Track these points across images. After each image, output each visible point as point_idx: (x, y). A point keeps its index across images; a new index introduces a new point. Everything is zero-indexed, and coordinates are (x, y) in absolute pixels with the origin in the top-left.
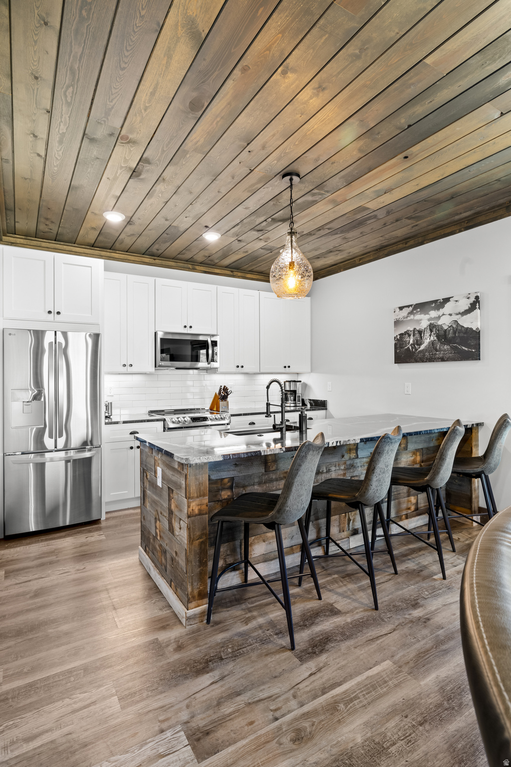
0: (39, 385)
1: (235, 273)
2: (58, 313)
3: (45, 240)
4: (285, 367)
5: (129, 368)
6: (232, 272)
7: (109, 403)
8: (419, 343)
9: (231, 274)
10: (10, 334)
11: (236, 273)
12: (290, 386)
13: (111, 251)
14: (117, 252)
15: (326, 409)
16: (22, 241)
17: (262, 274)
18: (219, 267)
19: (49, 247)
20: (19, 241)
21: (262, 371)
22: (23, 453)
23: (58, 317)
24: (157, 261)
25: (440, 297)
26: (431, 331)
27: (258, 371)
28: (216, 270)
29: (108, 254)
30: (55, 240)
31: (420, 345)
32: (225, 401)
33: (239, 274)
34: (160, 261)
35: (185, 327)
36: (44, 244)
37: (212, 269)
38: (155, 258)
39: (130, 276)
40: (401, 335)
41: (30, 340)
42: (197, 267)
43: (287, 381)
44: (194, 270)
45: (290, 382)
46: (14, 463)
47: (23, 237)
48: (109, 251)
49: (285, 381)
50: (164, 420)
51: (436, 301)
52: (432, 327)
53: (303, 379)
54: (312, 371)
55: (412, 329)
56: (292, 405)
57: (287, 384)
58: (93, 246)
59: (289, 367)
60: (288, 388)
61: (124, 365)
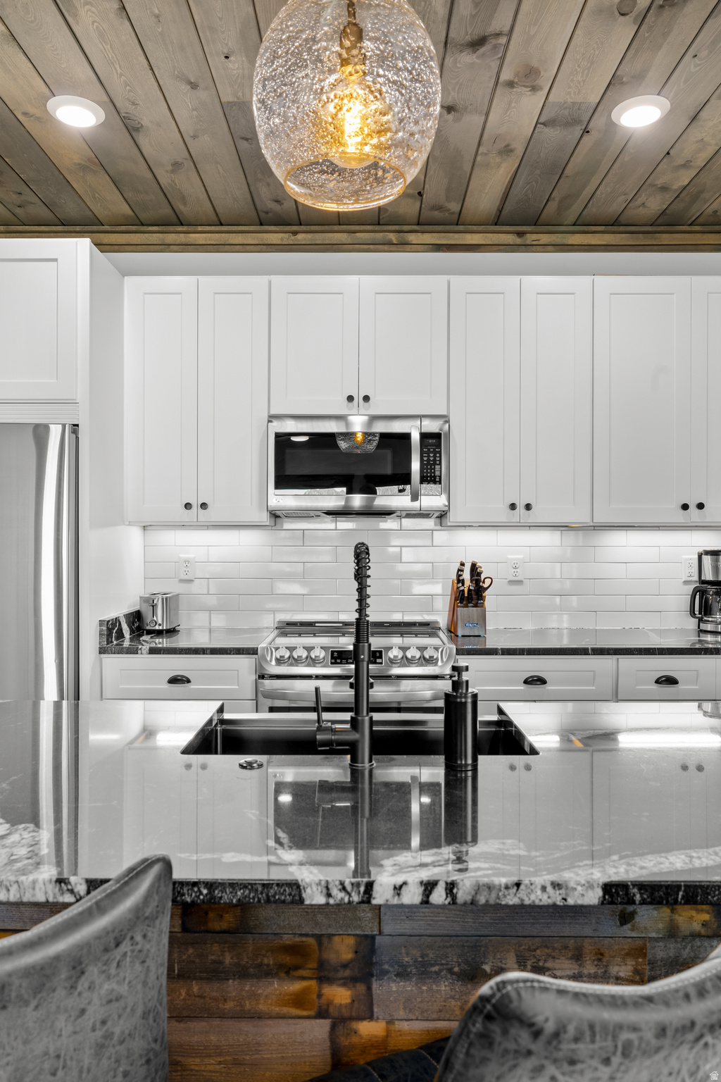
1: (530, 238)
3: (43, 228)
4: (685, 507)
5: (201, 514)
6: (520, 234)
9: (518, 241)
11: (534, 237)
12: (716, 570)
14: (200, 228)
17: (622, 228)
18: (475, 228)
21: (599, 519)
24: (300, 236)
27: (585, 518)
29: (182, 238)
32: (476, 606)
33: (545, 239)
34: (309, 236)
35: (352, 399)
37: (456, 236)
42: (412, 238)
43: (707, 553)
44: (403, 246)
45: (716, 554)
49: (701, 550)
57: (707, 560)
59: (700, 506)
60: (708, 575)
61: (188, 506)
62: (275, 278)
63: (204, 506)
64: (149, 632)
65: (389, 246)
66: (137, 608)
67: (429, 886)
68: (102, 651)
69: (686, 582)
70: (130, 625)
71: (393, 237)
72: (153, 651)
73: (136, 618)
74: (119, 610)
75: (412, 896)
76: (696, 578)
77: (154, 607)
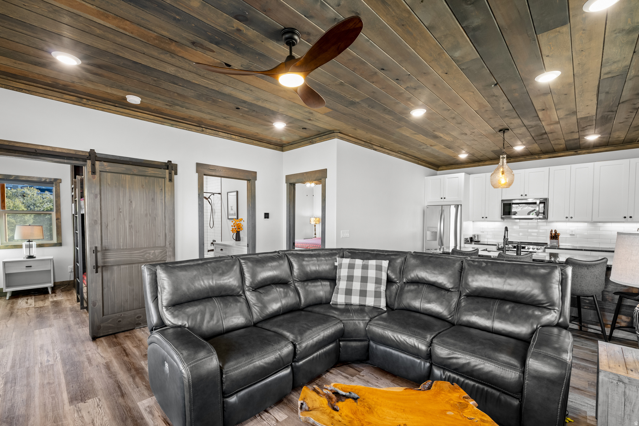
2: (445, 198)
4: (625, 217)
6: (576, 151)
9: (575, 153)
10: (427, 208)
20: (444, 168)
21: (594, 221)
35: (522, 195)
42: (542, 156)
59: (631, 217)
61: (483, 218)
63: (486, 218)
64: (474, 241)
65: (536, 159)
66: (471, 237)
68: (465, 243)
70: (470, 239)
71: (537, 157)
72: (475, 244)
73: (471, 238)
74: (468, 237)
77: (475, 236)
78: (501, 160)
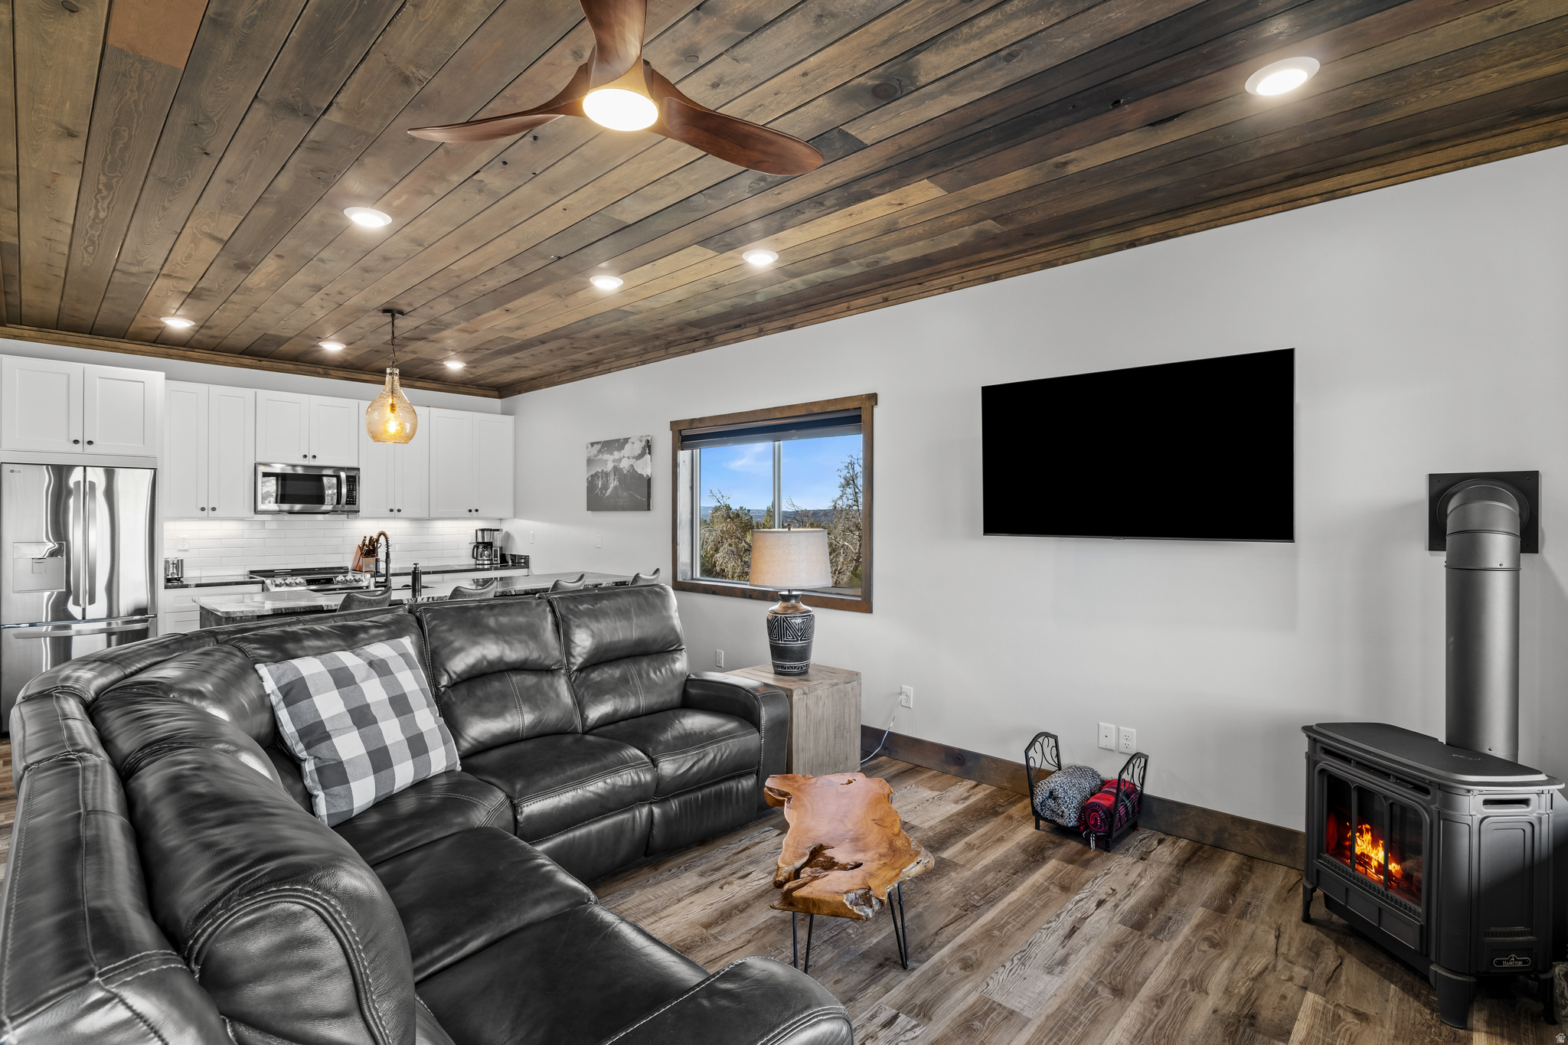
0: (61, 537)
2: (90, 443)
3: (72, 333)
4: (470, 511)
5: (211, 512)
7: (178, 561)
8: (605, 487)
10: (12, 471)
12: (483, 537)
13: (185, 349)
14: (196, 350)
15: (528, 568)
16: (33, 333)
19: (79, 341)
20: (26, 333)
21: (432, 516)
22: (31, 625)
23: (89, 449)
24: (263, 363)
25: (621, 436)
26: (615, 475)
27: (427, 516)
28: (363, 375)
29: (181, 353)
30: (90, 334)
31: (606, 489)
34: (269, 363)
35: (305, 456)
36: (70, 338)
38: (261, 359)
39: (213, 387)
40: (592, 476)
41: (46, 479)
42: (332, 373)
43: (479, 529)
44: (326, 375)
45: (483, 530)
46: (18, 636)
47: (35, 329)
48: (182, 348)
49: (476, 528)
50: (263, 583)
51: (618, 441)
52: (616, 469)
53: (506, 527)
54: (514, 517)
55: (600, 471)
56: (486, 562)
57: (480, 533)
58: (154, 343)
59: (477, 510)
60: (480, 540)
62: (259, 391)
65: (318, 375)
67: (428, 598)
69: (470, 543)
71: (320, 370)
75: (425, 600)
76: (475, 541)
78: (388, 378)
